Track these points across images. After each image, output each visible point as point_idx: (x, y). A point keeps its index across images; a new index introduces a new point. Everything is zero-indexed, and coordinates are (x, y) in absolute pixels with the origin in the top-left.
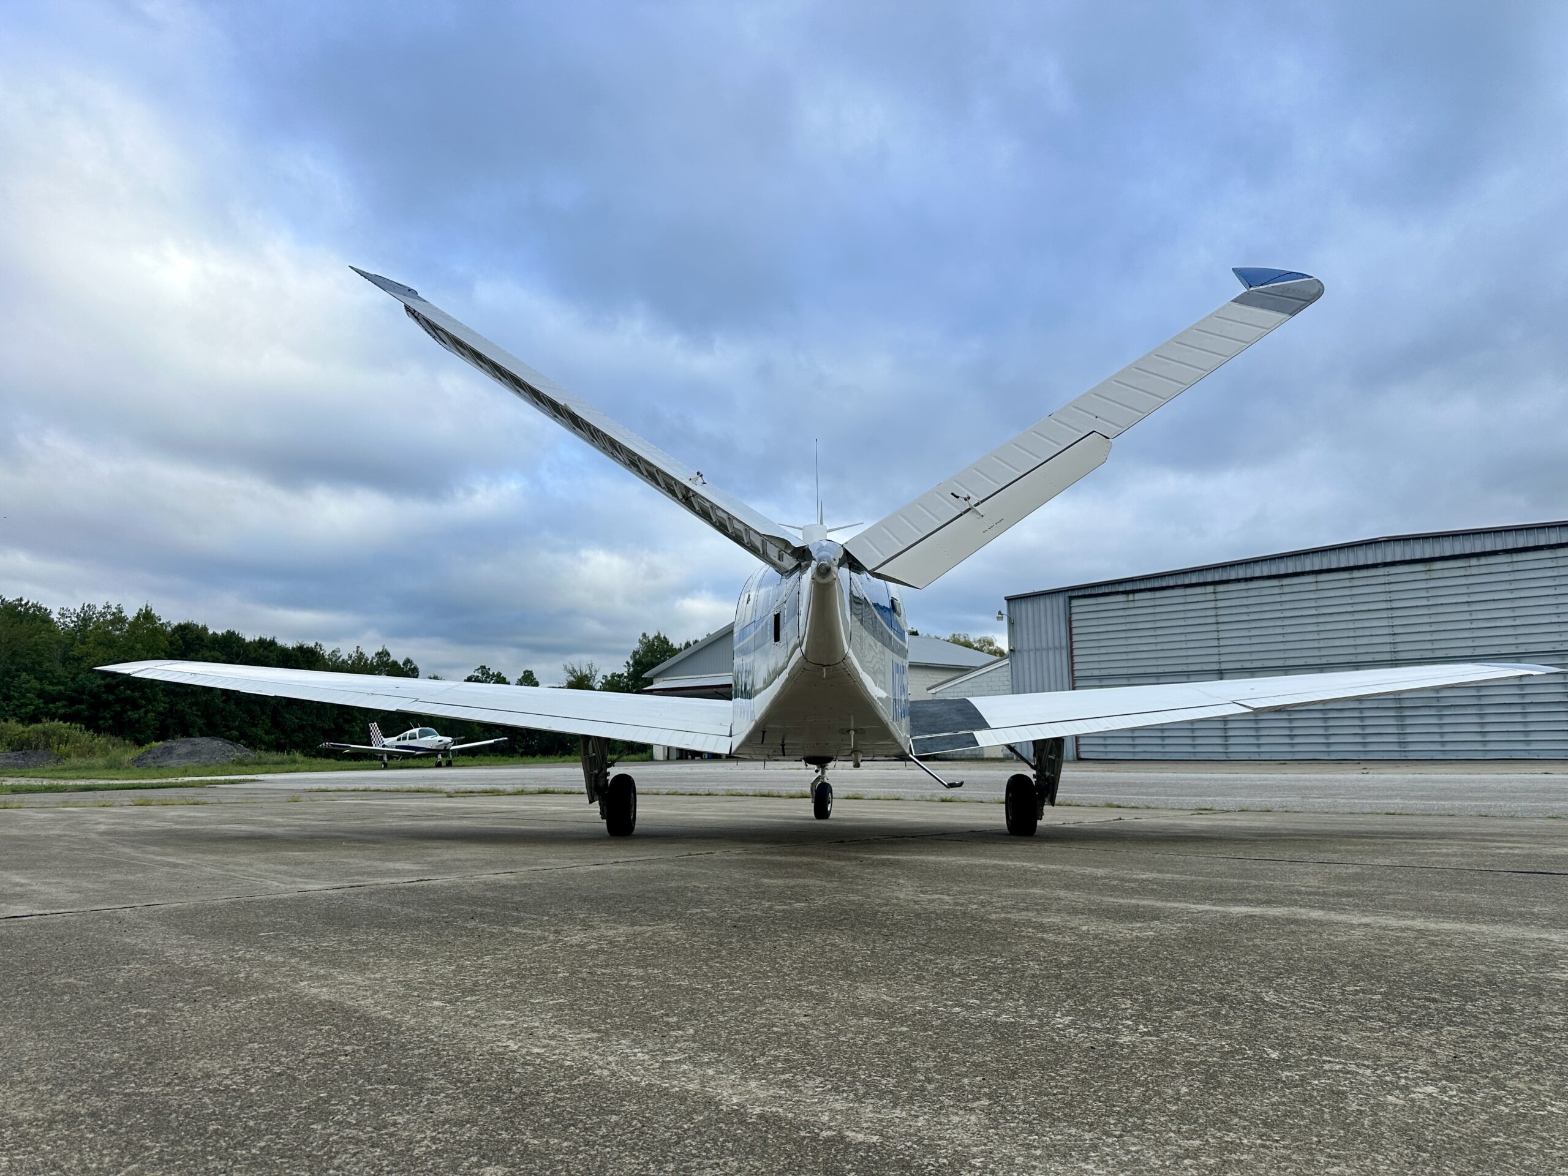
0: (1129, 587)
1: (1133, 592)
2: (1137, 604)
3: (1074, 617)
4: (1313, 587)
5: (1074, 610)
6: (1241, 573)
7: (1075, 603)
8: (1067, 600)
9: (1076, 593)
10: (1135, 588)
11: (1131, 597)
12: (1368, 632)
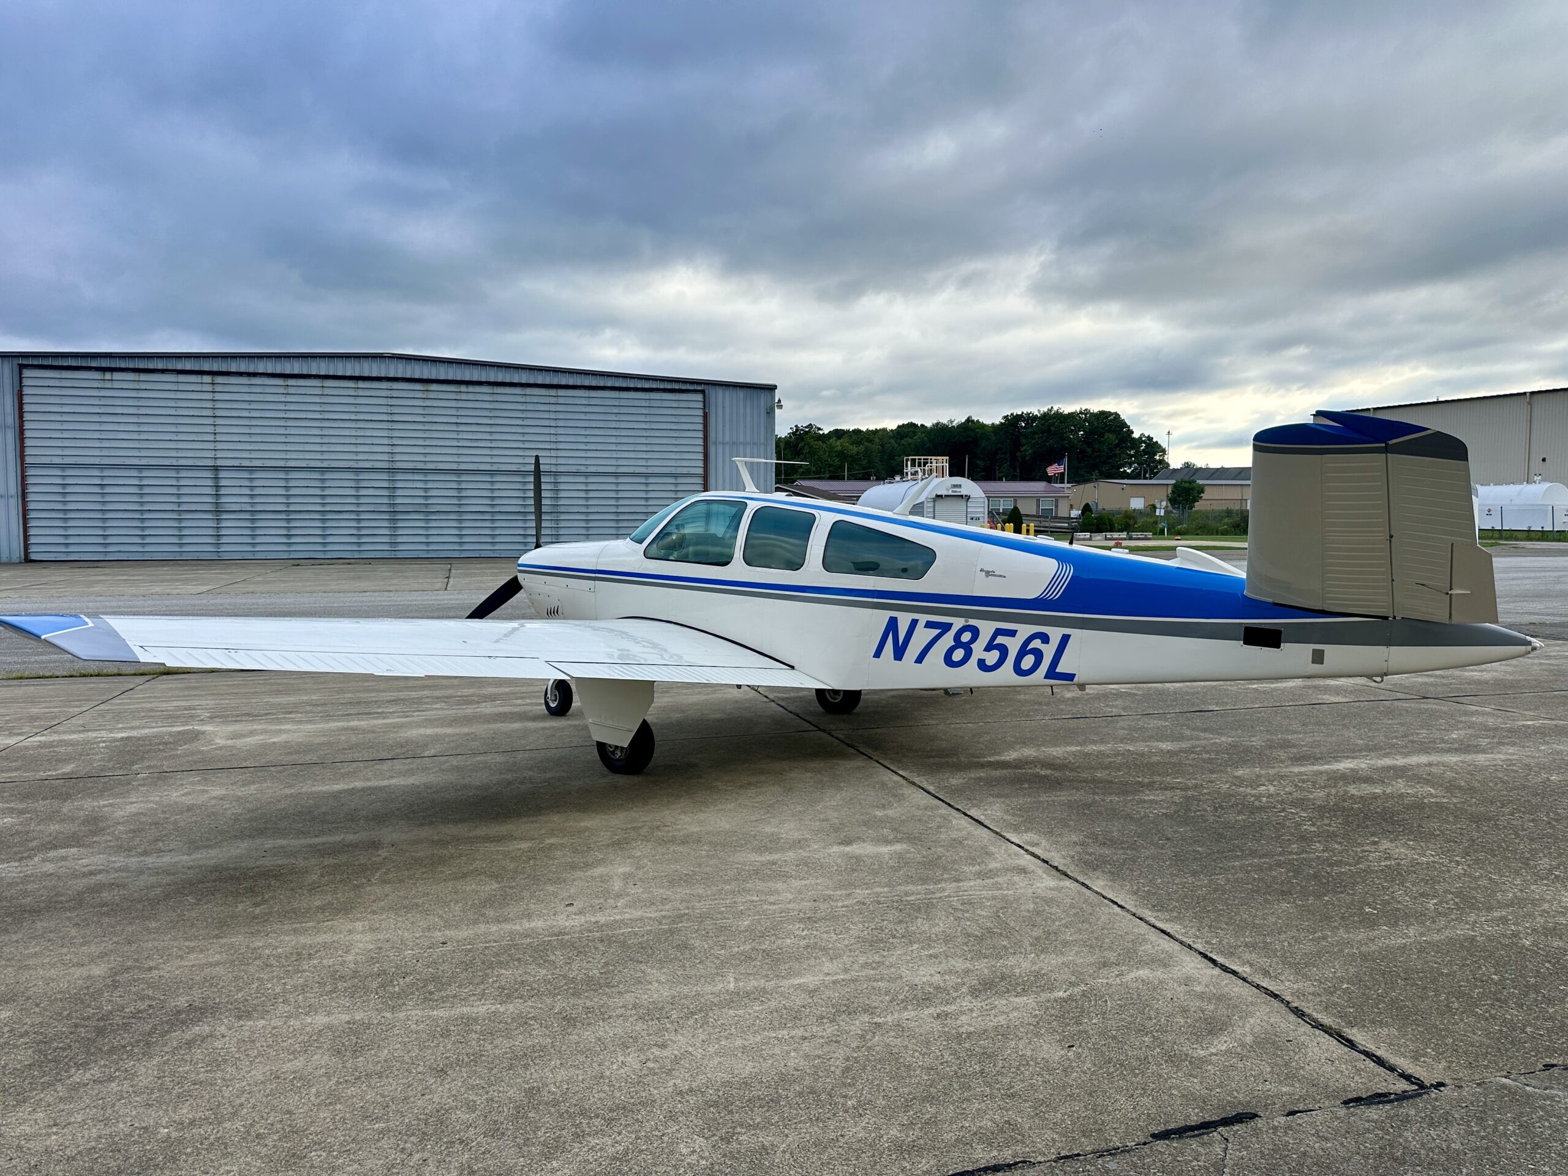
0: (105, 363)
1: (112, 370)
2: (116, 385)
3: (27, 391)
4: (318, 391)
5: (26, 382)
6: (243, 366)
7: (27, 373)
8: (16, 369)
9: (30, 362)
10: (113, 365)
11: (108, 376)
12: (369, 441)
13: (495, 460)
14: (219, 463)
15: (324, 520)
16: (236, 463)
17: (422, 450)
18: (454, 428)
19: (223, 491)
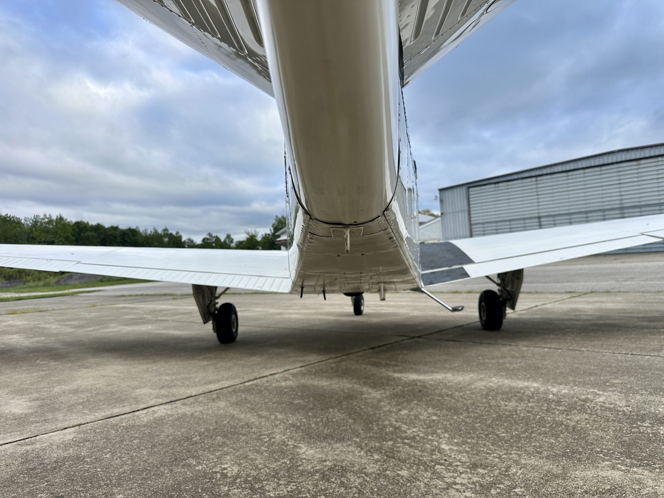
0: (496, 180)
1: (498, 183)
2: (500, 188)
3: (471, 196)
4: (582, 175)
5: (471, 193)
6: (548, 171)
7: (471, 189)
8: (467, 189)
9: (471, 185)
12: (609, 195)
14: (541, 215)
16: (547, 214)
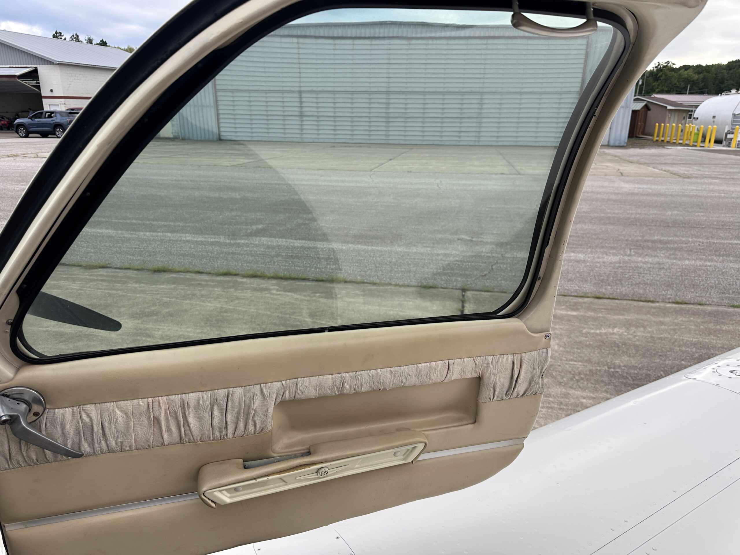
4: (351, 47)
6: (313, 32)
12: (377, 75)
13: (446, 85)
14: (302, 89)
15: (352, 122)
16: (310, 89)
17: (404, 80)
18: (423, 66)
19: (304, 105)
